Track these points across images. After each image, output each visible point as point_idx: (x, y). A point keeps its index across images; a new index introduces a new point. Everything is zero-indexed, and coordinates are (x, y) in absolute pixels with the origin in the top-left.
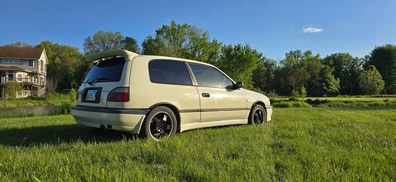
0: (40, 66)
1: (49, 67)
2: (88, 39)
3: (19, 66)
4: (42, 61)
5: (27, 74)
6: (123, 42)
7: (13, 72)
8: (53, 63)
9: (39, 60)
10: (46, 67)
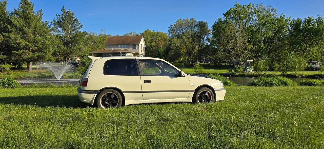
0: (140, 49)
1: (146, 49)
2: (171, 27)
3: (128, 49)
4: (141, 45)
5: (132, 54)
6: (196, 26)
7: (124, 53)
8: (151, 45)
9: (139, 45)
10: (144, 49)
